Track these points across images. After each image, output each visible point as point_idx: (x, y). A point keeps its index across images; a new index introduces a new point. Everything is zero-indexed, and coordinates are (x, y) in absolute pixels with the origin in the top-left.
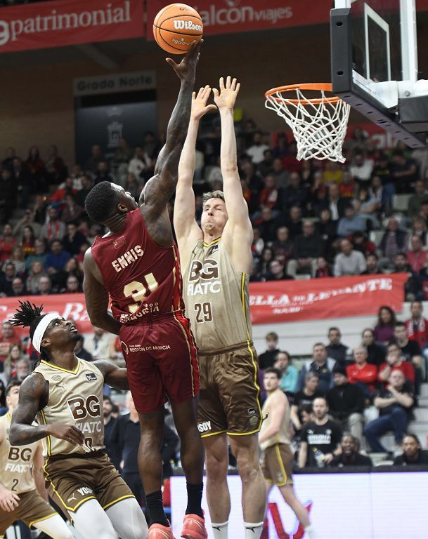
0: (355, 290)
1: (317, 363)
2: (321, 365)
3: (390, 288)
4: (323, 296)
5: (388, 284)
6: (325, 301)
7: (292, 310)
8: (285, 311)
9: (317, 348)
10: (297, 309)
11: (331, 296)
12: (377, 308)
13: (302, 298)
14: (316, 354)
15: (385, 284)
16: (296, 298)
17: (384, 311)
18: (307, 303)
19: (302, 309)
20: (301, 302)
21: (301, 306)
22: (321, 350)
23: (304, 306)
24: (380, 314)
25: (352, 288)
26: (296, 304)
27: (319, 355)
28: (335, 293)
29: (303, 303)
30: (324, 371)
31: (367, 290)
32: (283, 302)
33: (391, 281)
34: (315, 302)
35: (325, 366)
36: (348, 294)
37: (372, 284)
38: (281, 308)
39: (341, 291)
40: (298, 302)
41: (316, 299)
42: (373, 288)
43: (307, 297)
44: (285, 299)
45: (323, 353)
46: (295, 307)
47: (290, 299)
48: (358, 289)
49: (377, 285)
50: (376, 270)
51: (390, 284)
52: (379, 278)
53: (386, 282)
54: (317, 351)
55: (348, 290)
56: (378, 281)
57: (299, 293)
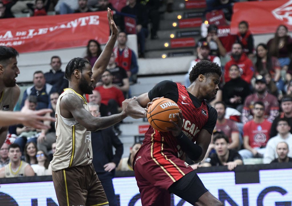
0: (69, 26)
1: (37, 88)
2: (40, 89)
3: (98, 23)
4: (41, 31)
5: (95, 20)
6: (43, 35)
7: (15, 44)
8: (9, 44)
9: (36, 75)
10: (20, 43)
11: (49, 31)
12: (87, 42)
13: (24, 33)
14: (36, 80)
15: (94, 20)
16: (18, 34)
17: (92, 44)
18: (28, 37)
19: (24, 42)
20: (23, 36)
21: (22, 40)
22: (41, 77)
23: (26, 40)
24: (88, 46)
25: (66, 24)
26: (18, 39)
27: (39, 81)
28: (51, 29)
29: (24, 38)
30: (43, 94)
31: (79, 26)
32: (7, 37)
33: (98, 17)
34: (34, 37)
35: (44, 90)
36: (62, 29)
37: (83, 21)
38: (6, 42)
39: (56, 27)
40: (20, 37)
41: (36, 34)
42: (83, 24)
43: (28, 33)
44: (9, 34)
45: (42, 80)
46: (18, 41)
47: (14, 34)
48: (71, 25)
49: (87, 22)
50: (86, 9)
51: (97, 20)
52: (88, 16)
53: (94, 18)
54: (37, 78)
55: (63, 26)
56: (87, 18)
57: (20, 29)
